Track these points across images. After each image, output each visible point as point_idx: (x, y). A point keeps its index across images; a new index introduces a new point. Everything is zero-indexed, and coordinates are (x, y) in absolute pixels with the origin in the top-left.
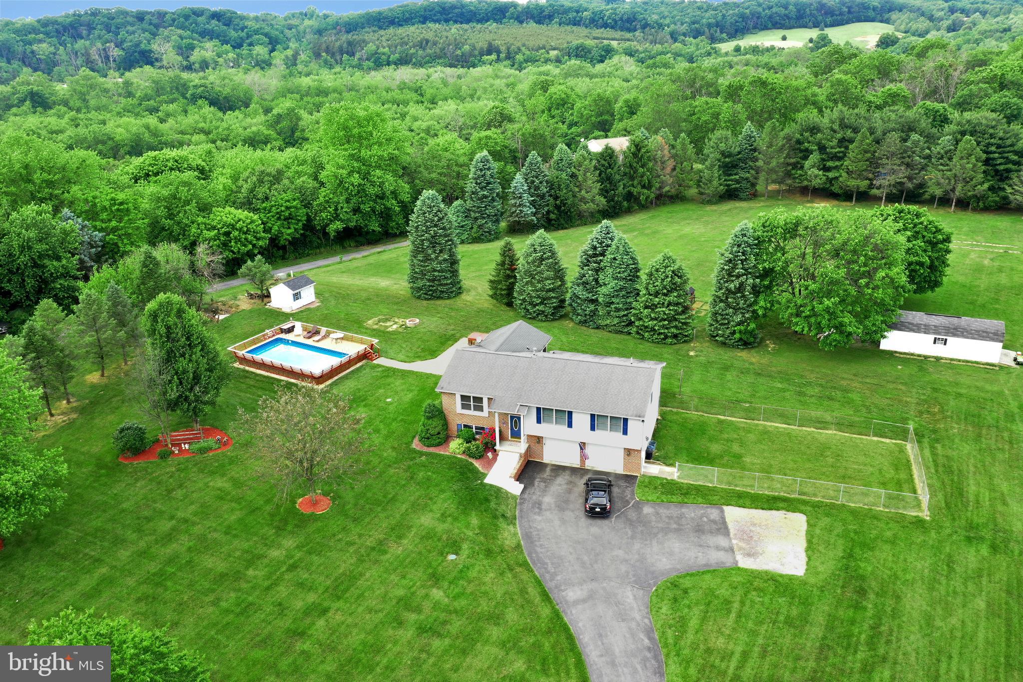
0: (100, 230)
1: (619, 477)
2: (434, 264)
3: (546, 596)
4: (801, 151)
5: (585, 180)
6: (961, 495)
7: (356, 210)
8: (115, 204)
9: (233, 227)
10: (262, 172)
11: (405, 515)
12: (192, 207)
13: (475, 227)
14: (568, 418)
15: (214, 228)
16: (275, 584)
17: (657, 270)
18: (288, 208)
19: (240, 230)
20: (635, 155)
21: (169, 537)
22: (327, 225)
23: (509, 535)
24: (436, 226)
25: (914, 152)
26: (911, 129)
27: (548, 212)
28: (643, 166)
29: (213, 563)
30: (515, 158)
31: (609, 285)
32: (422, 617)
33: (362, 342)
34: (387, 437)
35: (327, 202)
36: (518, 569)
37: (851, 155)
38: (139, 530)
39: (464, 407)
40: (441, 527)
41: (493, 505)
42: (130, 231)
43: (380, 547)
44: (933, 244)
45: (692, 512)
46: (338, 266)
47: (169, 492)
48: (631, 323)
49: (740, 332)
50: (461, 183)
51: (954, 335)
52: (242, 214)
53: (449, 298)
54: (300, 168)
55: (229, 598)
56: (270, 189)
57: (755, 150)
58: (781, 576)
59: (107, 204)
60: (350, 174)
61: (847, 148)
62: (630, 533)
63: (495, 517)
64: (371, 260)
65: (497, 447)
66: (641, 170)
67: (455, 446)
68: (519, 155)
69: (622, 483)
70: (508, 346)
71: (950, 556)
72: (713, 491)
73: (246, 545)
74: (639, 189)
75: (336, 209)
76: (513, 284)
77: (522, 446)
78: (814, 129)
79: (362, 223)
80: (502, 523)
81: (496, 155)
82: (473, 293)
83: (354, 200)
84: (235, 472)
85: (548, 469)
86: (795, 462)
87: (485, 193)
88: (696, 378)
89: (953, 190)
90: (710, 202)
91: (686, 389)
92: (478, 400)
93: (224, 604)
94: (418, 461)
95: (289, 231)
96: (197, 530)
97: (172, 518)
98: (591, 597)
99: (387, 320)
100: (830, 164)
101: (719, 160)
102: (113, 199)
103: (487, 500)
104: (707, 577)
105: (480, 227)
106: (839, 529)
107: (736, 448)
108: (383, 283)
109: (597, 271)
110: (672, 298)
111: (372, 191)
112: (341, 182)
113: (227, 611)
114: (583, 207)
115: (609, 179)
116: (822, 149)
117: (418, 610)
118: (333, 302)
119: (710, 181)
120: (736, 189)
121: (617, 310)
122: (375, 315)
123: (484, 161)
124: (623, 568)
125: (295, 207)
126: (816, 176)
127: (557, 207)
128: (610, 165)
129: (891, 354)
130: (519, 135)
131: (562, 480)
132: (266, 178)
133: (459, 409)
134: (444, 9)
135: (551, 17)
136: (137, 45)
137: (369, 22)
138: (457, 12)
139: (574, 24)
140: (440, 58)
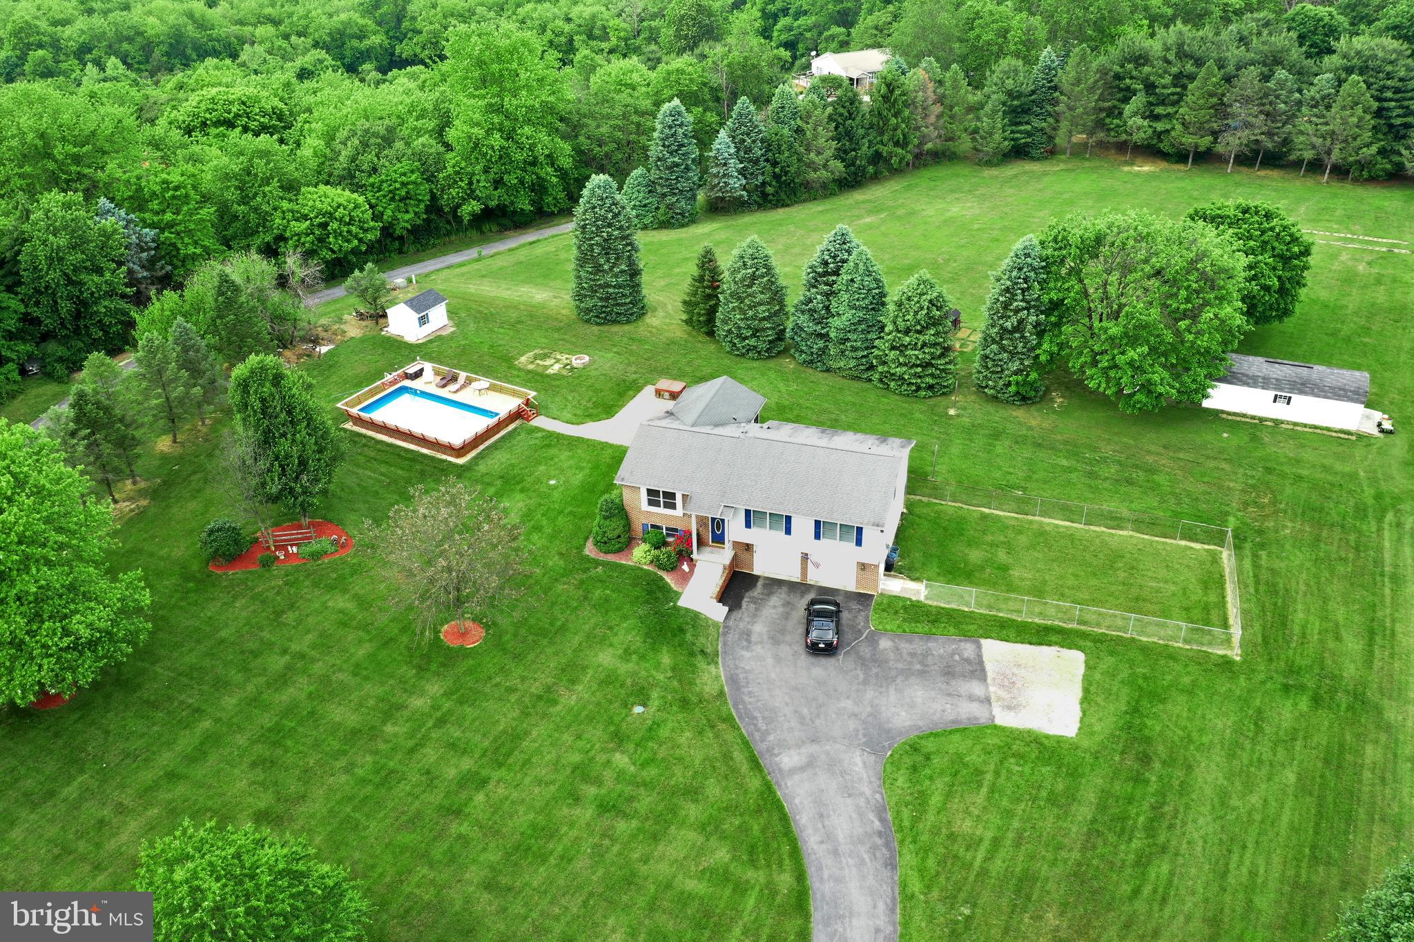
0: (153, 226)
1: (851, 596)
2: (609, 278)
3: (755, 764)
4: (1121, 90)
5: (815, 137)
6: (1284, 625)
7: (498, 184)
8: (168, 189)
9: (331, 215)
10: (367, 131)
11: (578, 650)
12: (273, 188)
13: (662, 207)
14: (785, 523)
15: (305, 217)
16: (420, 745)
17: (909, 299)
18: (404, 184)
19: (341, 220)
20: (886, 98)
21: (282, 680)
22: (458, 206)
23: (711, 678)
24: (610, 225)
25: (1277, 97)
26: (1277, 62)
27: (764, 183)
28: (896, 115)
29: (341, 714)
30: (718, 100)
31: (844, 315)
32: (603, 791)
33: (514, 394)
34: (552, 537)
35: (457, 173)
36: (721, 726)
37: (1189, 98)
38: (245, 669)
39: (651, 503)
40: (624, 668)
41: (689, 637)
42: (192, 226)
43: (547, 697)
44: (1285, 259)
45: (941, 647)
46: (476, 266)
47: (278, 614)
48: (871, 367)
49: (1017, 383)
50: (643, 139)
51: (1301, 392)
52: (342, 196)
53: (628, 322)
54: (419, 124)
55: (366, 763)
56: (377, 156)
57: (1055, 88)
58: (1047, 737)
59: (157, 188)
60: (489, 132)
61: (1184, 87)
62: (861, 676)
63: (692, 654)
64: (522, 255)
65: (695, 556)
66: (893, 121)
67: (640, 554)
68: (724, 95)
69: (854, 605)
70: (707, 417)
71: (1259, 711)
72: (970, 616)
73: (380, 691)
74: (890, 147)
75: (471, 183)
76: (715, 308)
77: (726, 554)
78: (1140, 59)
79: (506, 200)
80: (701, 663)
81: (690, 99)
82: (661, 313)
83: (494, 169)
84: (359, 586)
85: (760, 584)
86: (1076, 576)
87: (676, 159)
88: (955, 450)
89: (1329, 152)
90: (989, 164)
91: (942, 468)
92: (670, 496)
93: (359, 772)
94: (592, 573)
95: (407, 217)
96: (318, 668)
97: (285, 651)
98: (810, 764)
99: (545, 356)
100: (1159, 110)
101: (1004, 104)
102: (165, 182)
103: (682, 630)
104: (956, 737)
105: (670, 207)
106: (1124, 674)
107: (1002, 556)
108: (539, 295)
109: (828, 295)
110: (928, 336)
111: (519, 156)
112: (476, 145)
113: (364, 781)
114: (813, 175)
115: (849, 134)
116: (1150, 87)
117: (598, 782)
118: (472, 327)
119: (991, 134)
120: (1026, 144)
121: (855, 349)
122: (529, 348)
123: (675, 114)
124: (852, 725)
125: (414, 183)
126: (1139, 128)
127: (776, 177)
128: (850, 114)
129: (1216, 414)
130: (724, 67)
131: (777, 600)
132: (372, 141)
133: (645, 506)
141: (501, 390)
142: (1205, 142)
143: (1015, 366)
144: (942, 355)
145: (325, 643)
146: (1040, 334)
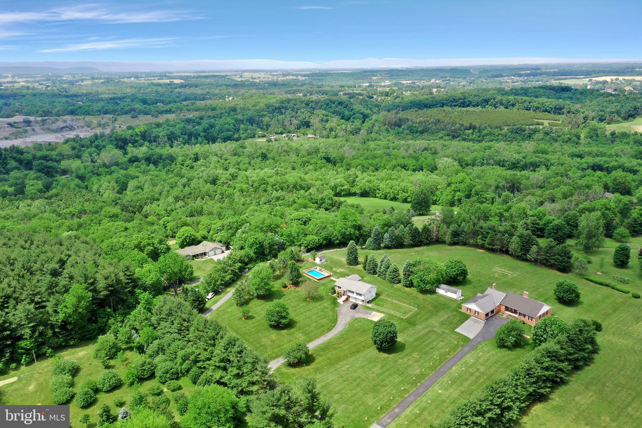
0: (283, 239)
3: (337, 316)
5: (407, 236)
6: (414, 317)
7: (343, 238)
9: (311, 240)
11: (323, 303)
12: (303, 235)
13: (373, 246)
14: (353, 292)
15: (307, 240)
17: (393, 267)
18: (325, 236)
19: (313, 241)
20: (424, 230)
21: (287, 300)
22: (335, 241)
23: (336, 309)
24: (352, 249)
27: (394, 244)
28: (425, 233)
31: (383, 269)
34: (325, 291)
35: (336, 235)
36: (335, 313)
39: (338, 288)
40: (326, 306)
43: (317, 307)
44: (458, 270)
45: (368, 311)
46: (335, 252)
47: (289, 294)
49: (408, 283)
51: (448, 291)
52: (315, 237)
53: (354, 266)
55: (294, 309)
56: (322, 231)
57: (464, 231)
58: (373, 320)
60: (343, 228)
61: (488, 235)
62: (355, 311)
63: (336, 306)
65: (342, 296)
67: (335, 295)
69: (360, 306)
72: (374, 309)
74: (424, 239)
75: (338, 237)
76: (366, 264)
77: (346, 297)
82: (361, 265)
83: (343, 235)
84: (299, 293)
85: (350, 301)
86: (392, 307)
87: (375, 238)
88: (391, 291)
89: (514, 253)
92: (341, 287)
94: (329, 296)
95: (325, 242)
98: (343, 318)
99: (338, 269)
100: (484, 239)
101: (452, 233)
103: (336, 303)
104: (362, 319)
106: (388, 317)
107: (384, 303)
108: (341, 259)
109: (381, 265)
110: (394, 274)
111: (348, 233)
112: (340, 230)
114: (405, 243)
115: (414, 236)
116: (482, 234)
117: (318, 314)
118: (329, 263)
119: (448, 239)
120: (457, 242)
122: (336, 267)
124: (351, 315)
125: (327, 236)
126: (480, 242)
127: (397, 243)
128: (416, 232)
129: (437, 293)
131: (350, 303)
134: (454, 100)
135: (513, 105)
136: (304, 119)
137: (414, 105)
138: (461, 101)
139: (527, 110)
140: (443, 130)
141: (328, 272)
142: (491, 247)
143: (406, 280)
144: (396, 277)
145: (293, 298)
146: (409, 276)
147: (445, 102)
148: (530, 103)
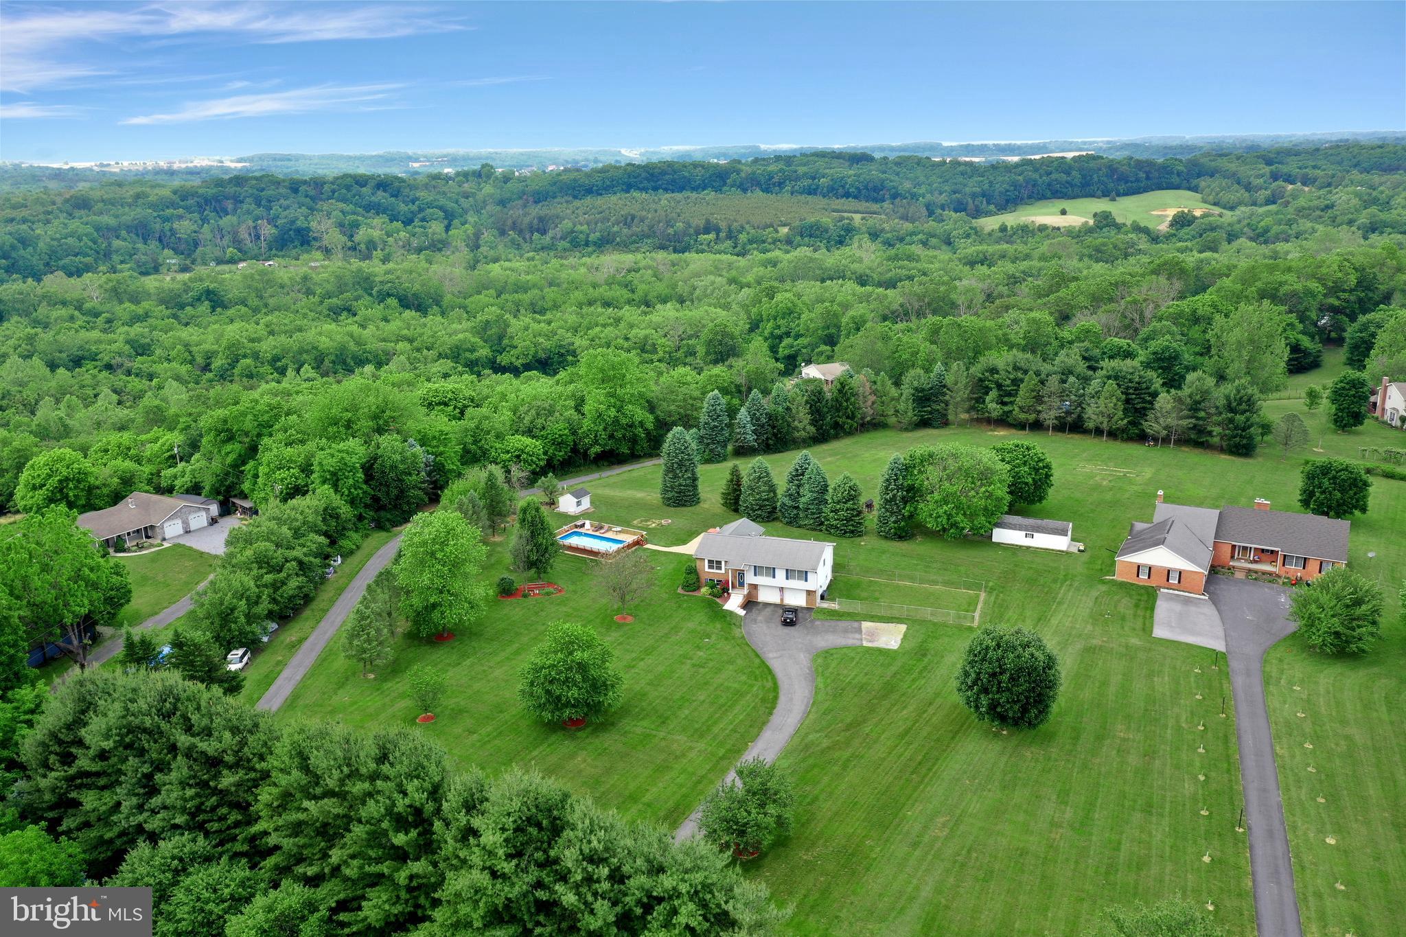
0: (432, 454)
1: (802, 608)
2: (681, 481)
3: (758, 656)
4: (983, 387)
5: (798, 412)
9: (523, 451)
10: (538, 407)
11: (678, 622)
12: (491, 437)
13: (708, 451)
14: (772, 572)
15: (508, 452)
17: (839, 486)
18: (560, 436)
19: (527, 453)
20: (840, 391)
22: (589, 448)
23: (737, 632)
24: (683, 453)
25: (1071, 392)
26: (1071, 373)
27: (767, 438)
28: (847, 401)
30: (740, 392)
31: (807, 496)
32: (693, 661)
33: (634, 534)
34: (661, 587)
35: (589, 430)
36: (743, 645)
37: (1021, 392)
39: (710, 567)
40: (699, 628)
41: (728, 618)
42: (451, 454)
43: (667, 636)
44: (1037, 470)
45: (843, 624)
46: (601, 480)
47: (536, 613)
48: (822, 523)
49: (895, 528)
50: (695, 413)
51: (1039, 531)
52: (528, 441)
53: (691, 506)
54: (566, 403)
56: (545, 420)
57: (945, 386)
58: (885, 649)
60: (608, 408)
61: (1018, 386)
62: (805, 632)
63: (731, 623)
64: (626, 476)
65: (730, 591)
66: (845, 404)
67: (705, 590)
68: (744, 389)
69: (804, 610)
70: (735, 533)
72: (858, 614)
74: (844, 419)
75: (596, 436)
76: (739, 496)
77: (746, 591)
78: (994, 371)
79: (615, 447)
80: (734, 627)
81: (724, 391)
82: (708, 502)
83: (610, 428)
84: (572, 604)
85: (761, 604)
87: (716, 424)
88: (862, 557)
89: (1103, 423)
90: (906, 430)
91: (853, 563)
92: (719, 563)
94: (682, 599)
95: (560, 454)
98: (781, 656)
99: (648, 520)
100: (1006, 399)
101: (913, 395)
103: (725, 615)
104: (845, 649)
105: (711, 451)
106: (923, 630)
107: (877, 595)
108: (638, 495)
109: (799, 486)
110: (849, 505)
112: (600, 414)
114: (796, 434)
115: (818, 411)
116: (999, 386)
117: (691, 659)
118: (604, 508)
119: (906, 412)
120: (929, 419)
121: (813, 513)
122: (639, 516)
123: (716, 398)
124: (801, 645)
125: (565, 435)
126: (995, 410)
127: (775, 435)
128: (819, 400)
129: (999, 545)
130: (744, 372)
131: (769, 610)
132: (542, 412)
133: (707, 569)
134: (652, 175)
135: (781, 184)
136: (293, 222)
137: (561, 190)
138: (667, 177)
139: (809, 194)
140: (648, 237)
141: (627, 532)
142: (1032, 417)
143: (893, 519)
144: (858, 515)
146: (905, 503)
147: (632, 180)
148: (814, 178)
